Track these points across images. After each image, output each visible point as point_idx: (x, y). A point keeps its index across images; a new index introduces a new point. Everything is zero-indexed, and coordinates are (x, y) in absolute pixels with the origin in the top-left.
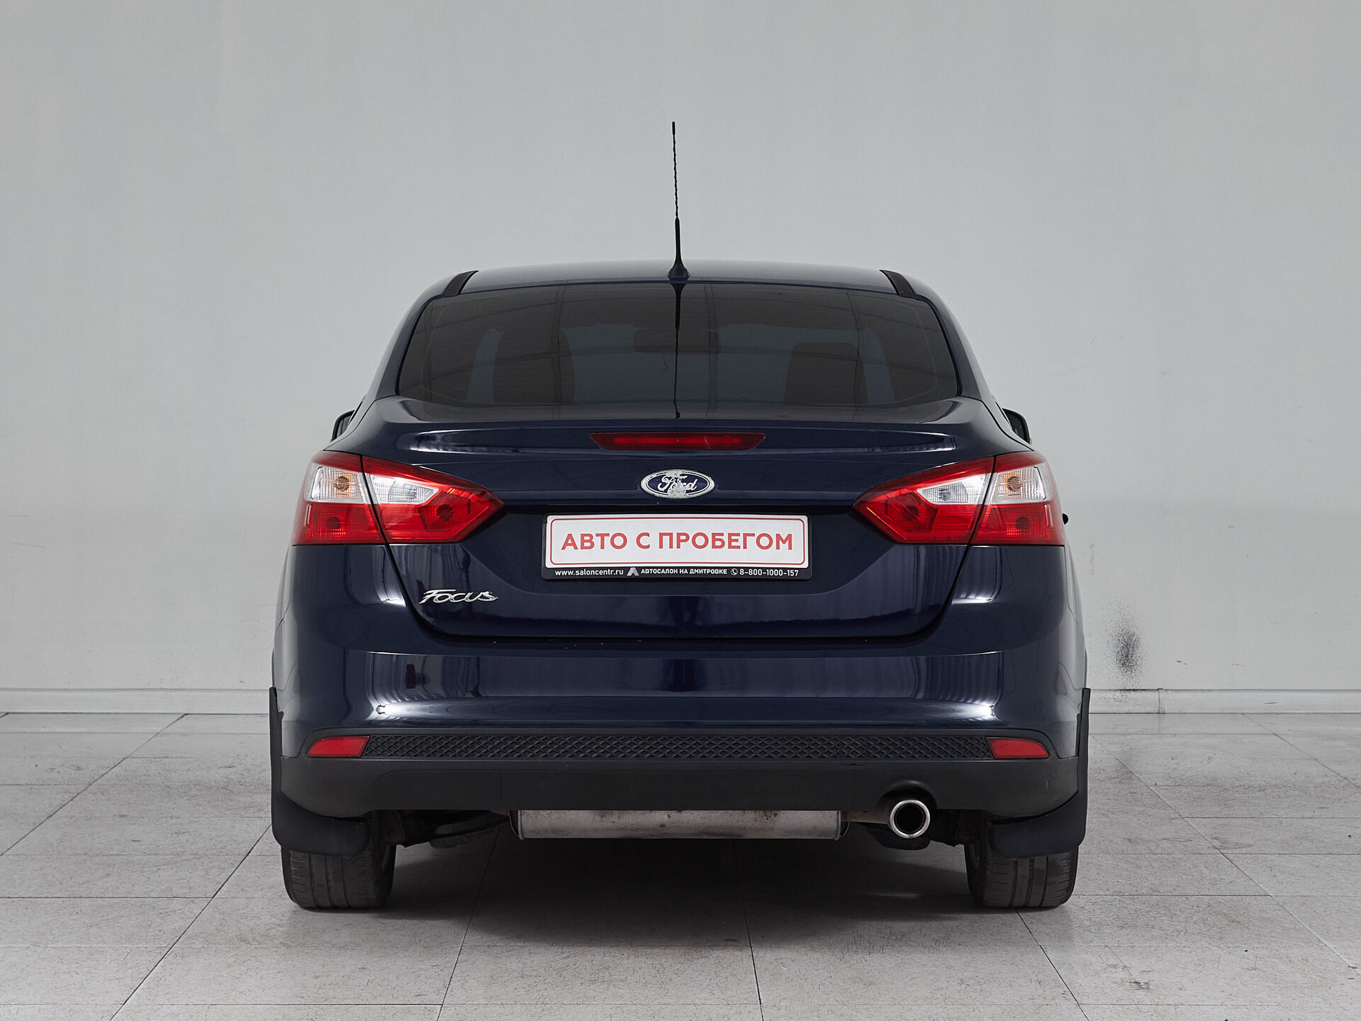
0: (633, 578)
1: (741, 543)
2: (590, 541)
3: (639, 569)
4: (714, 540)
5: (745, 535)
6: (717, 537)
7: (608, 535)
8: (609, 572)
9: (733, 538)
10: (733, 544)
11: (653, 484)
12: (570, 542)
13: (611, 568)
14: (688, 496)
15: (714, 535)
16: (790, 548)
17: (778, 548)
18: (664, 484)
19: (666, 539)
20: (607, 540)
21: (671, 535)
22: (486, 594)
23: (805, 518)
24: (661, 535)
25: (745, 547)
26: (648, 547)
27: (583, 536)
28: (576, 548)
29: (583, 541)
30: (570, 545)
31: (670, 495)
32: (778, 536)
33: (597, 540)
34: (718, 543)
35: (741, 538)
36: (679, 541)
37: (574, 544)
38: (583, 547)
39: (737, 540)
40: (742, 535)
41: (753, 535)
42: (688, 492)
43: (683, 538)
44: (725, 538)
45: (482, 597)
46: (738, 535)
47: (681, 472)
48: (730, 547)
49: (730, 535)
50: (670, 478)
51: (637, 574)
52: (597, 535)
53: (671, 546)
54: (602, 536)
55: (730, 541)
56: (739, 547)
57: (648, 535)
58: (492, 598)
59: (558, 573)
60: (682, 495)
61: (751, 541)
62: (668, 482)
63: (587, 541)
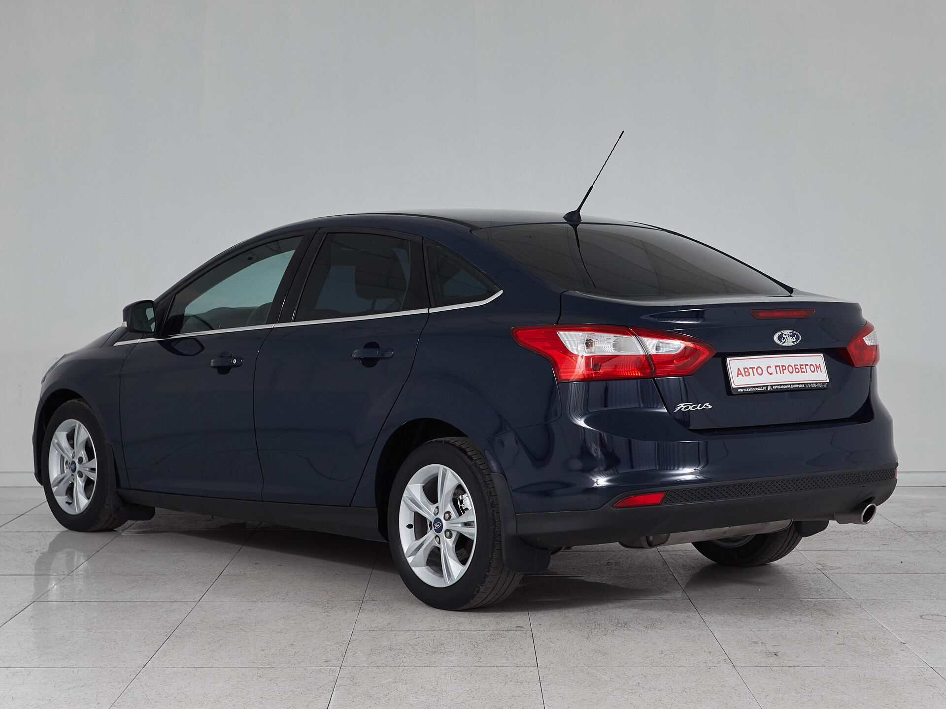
0: (770, 392)
1: (805, 369)
2: (748, 371)
3: (772, 386)
7: (754, 368)
8: (760, 389)
10: (803, 370)
12: (739, 373)
13: (761, 386)
15: (795, 365)
16: (821, 372)
17: (817, 371)
19: (778, 368)
20: (755, 370)
21: (779, 366)
22: (707, 404)
23: (822, 355)
24: (776, 366)
25: (807, 372)
26: (772, 373)
27: (744, 369)
28: (743, 376)
29: (745, 372)
30: (740, 374)
32: (816, 365)
33: (750, 371)
34: (797, 370)
35: (804, 367)
36: (783, 370)
37: (741, 374)
38: (746, 375)
41: (807, 365)
43: (784, 368)
44: (799, 367)
45: (706, 406)
46: (803, 365)
48: (802, 372)
49: (800, 365)
51: (771, 390)
52: (750, 368)
53: (781, 373)
54: (752, 368)
55: (801, 369)
56: (805, 372)
57: (771, 367)
58: (710, 407)
59: (738, 391)
61: (808, 368)
63: (746, 372)
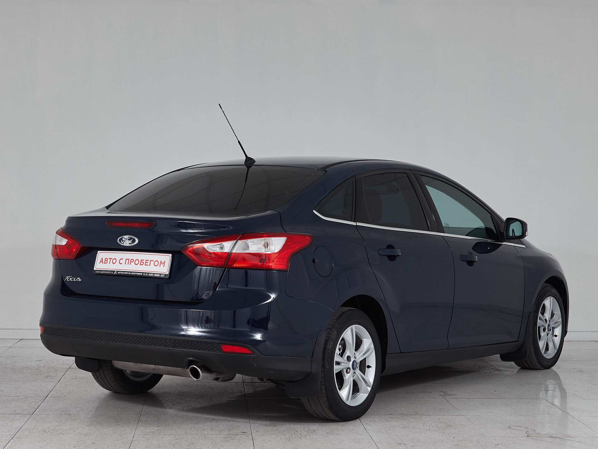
0: (115, 275)
1: (149, 264)
2: (107, 261)
3: (117, 272)
4: (141, 262)
5: (151, 261)
6: (142, 261)
7: (112, 259)
8: (109, 272)
9: (147, 261)
10: (146, 264)
11: (120, 241)
12: (102, 261)
13: (110, 271)
14: (130, 245)
15: (141, 260)
16: (164, 266)
17: (160, 266)
18: (123, 240)
19: (127, 261)
20: (111, 260)
21: (129, 259)
22: (79, 278)
23: (171, 255)
24: (126, 259)
25: (150, 265)
26: (122, 264)
27: (106, 259)
28: (103, 263)
29: (105, 261)
30: (101, 262)
31: (124, 245)
32: (161, 261)
33: (109, 260)
34: (142, 263)
35: (149, 262)
36: (131, 262)
37: (102, 262)
38: (105, 263)
39: (148, 263)
40: (150, 261)
41: (153, 261)
42: (129, 244)
43: (132, 261)
44: (144, 262)
45: (78, 279)
46: (149, 260)
47: (128, 236)
48: (145, 265)
49: (146, 260)
50: (125, 238)
51: (116, 274)
52: (109, 259)
53: (128, 264)
54: (110, 259)
55: (146, 262)
56: (148, 265)
57: (122, 259)
58: (80, 280)
59: (96, 272)
60: (128, 245)
61: (152, 263)
62: (124, 239)
63: (106, 261)
